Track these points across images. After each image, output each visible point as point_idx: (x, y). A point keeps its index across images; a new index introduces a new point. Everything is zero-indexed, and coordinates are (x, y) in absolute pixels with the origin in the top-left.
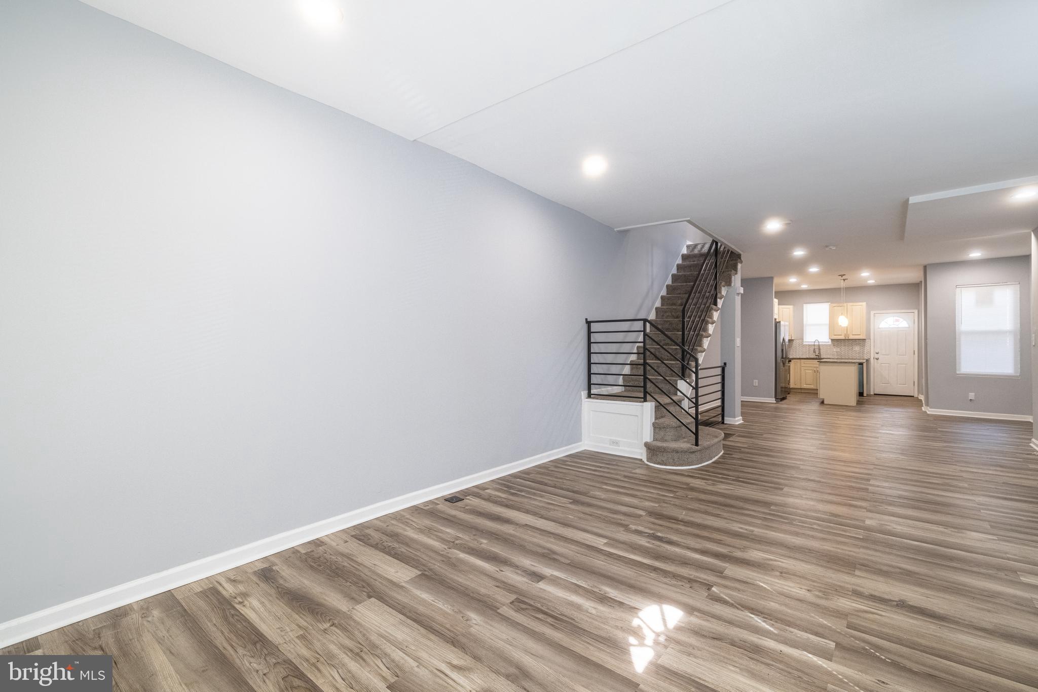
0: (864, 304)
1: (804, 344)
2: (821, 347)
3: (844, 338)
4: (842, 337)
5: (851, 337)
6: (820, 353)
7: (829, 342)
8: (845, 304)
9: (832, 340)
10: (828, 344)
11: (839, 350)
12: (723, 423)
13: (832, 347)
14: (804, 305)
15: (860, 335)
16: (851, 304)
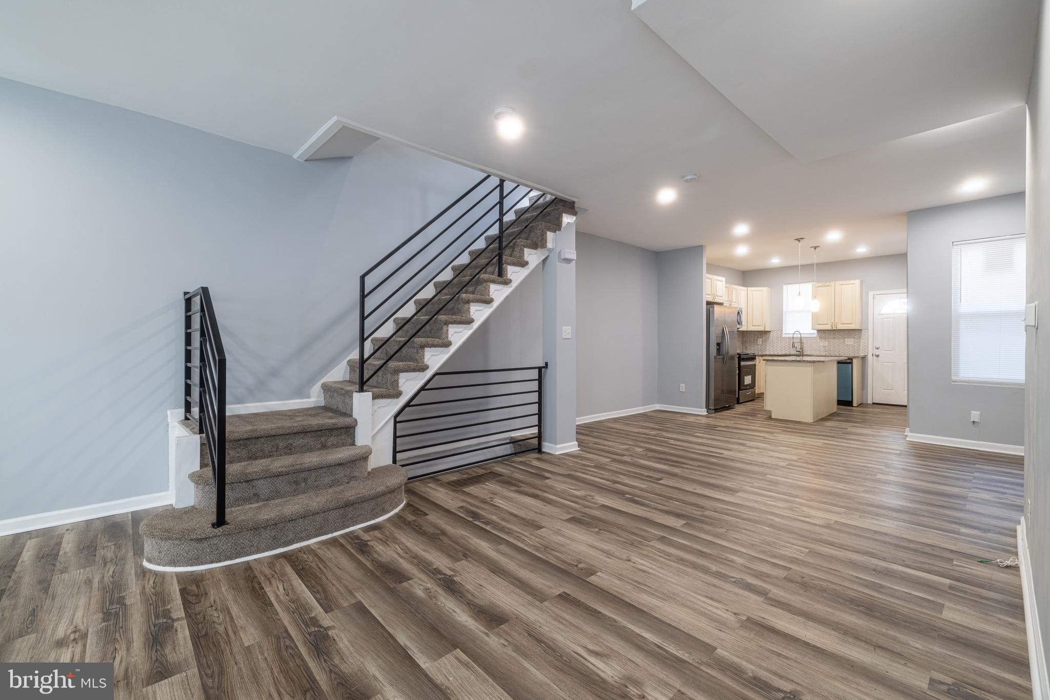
0: (857, 282)
1: (783, 336)
2: (804, 341)
3: (830, 328)
4: (828, 327)
5: (840, 327)
6: (802, 348)
7: (814, 334)
8: (832, 283)
9: (819, 331)
10: (814, 336)
11: (826, 343)
12: (539, 449)
13: (818, 340)
14: (784, 286)
15: (851, 324)
16: (841, 282)
